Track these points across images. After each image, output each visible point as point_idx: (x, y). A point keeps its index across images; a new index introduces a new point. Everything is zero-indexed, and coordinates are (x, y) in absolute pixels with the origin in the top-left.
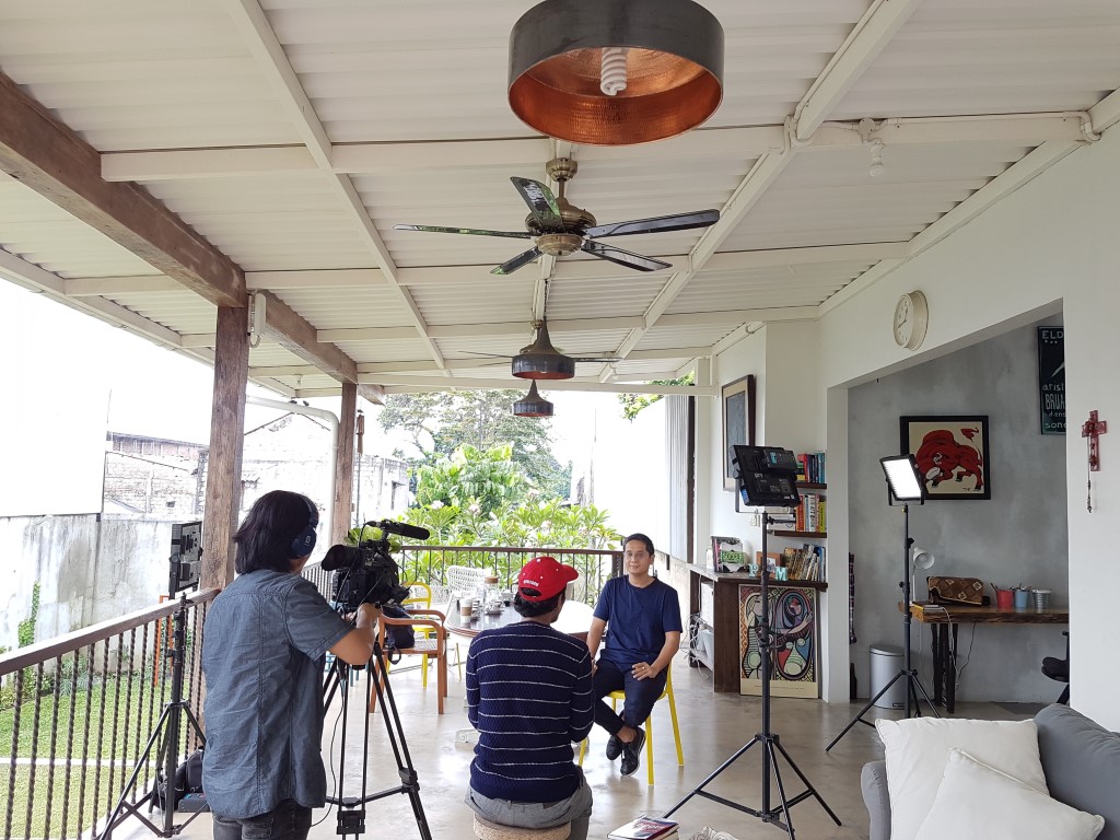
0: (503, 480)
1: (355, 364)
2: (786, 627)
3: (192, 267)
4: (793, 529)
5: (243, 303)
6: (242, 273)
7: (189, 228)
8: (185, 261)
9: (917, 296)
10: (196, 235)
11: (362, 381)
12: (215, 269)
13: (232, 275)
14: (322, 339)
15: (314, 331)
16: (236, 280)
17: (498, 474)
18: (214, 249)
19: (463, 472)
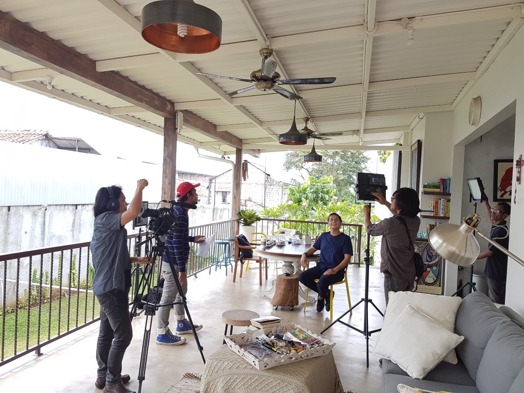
0: (327, 193)
1: (241, 140)
2: (428, 261)
3: (144, 103)
4: (432, 215)
5: (173, 116)
6: (172, 104)
7: (143, 87)
8: (140, 100)
9: (478, 100)
10: (146, 89)
11: (245, 147)
12: (157, 103)
13: (167, 105)
14: (219, 130)
15: (215, 126)
16: (169, 107)
17: (325, 190)
18: (157, 94)
19: (308, 189)
